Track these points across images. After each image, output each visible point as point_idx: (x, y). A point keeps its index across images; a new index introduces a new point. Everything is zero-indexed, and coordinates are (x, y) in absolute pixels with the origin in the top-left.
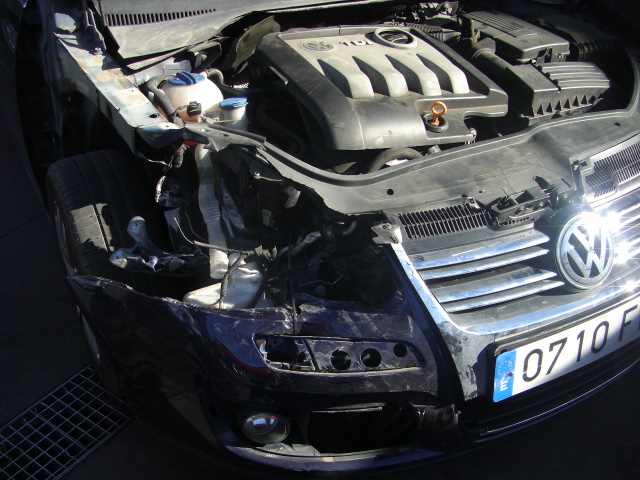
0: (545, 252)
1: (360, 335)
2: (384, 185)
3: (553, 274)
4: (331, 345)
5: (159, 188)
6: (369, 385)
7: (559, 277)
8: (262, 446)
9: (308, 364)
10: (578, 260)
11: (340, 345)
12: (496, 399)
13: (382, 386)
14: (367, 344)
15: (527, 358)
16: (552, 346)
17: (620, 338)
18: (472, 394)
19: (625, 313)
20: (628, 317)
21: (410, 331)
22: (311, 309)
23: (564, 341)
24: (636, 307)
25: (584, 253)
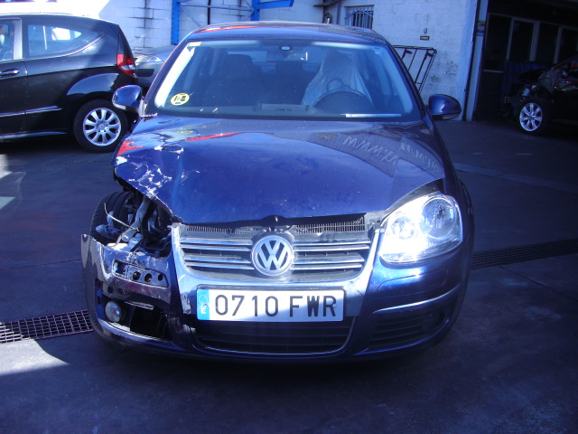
0: (248, 250)
3: (249, 262)
4: (137, 269)
6: (143, 290)
7: (251, 265)
9: (124, 275)
10: (263, 258)
11: (140, 270)
12: (199, 317)
13: (148, 292)
14: (149, 272)
15: (217, 299)
16: (234, 297)
17: (291, 315)
18: (188, 311)
19: (292, 298)
20: (295, 302)
21: (166, 269)
22: (140, 254)
23: (242, 297)
24: (301, 297)
25: (267, 255)
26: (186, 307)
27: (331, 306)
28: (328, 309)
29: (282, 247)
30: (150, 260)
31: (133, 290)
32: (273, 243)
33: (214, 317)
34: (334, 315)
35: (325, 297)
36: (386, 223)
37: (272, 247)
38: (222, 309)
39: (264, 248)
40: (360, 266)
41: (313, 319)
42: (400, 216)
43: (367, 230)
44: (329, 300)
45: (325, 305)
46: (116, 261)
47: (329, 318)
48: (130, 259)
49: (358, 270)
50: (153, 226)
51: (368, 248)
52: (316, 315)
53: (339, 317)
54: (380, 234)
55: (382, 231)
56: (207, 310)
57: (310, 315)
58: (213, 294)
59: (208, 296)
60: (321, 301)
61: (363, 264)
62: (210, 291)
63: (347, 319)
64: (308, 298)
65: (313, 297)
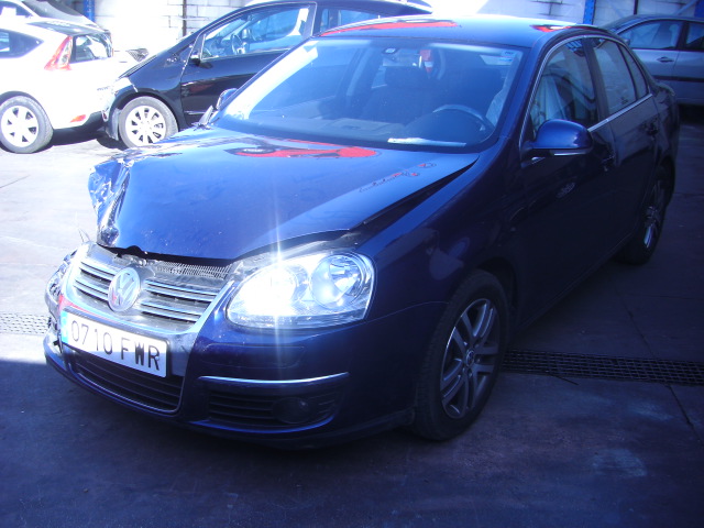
15: (72, 323)
16: (83, 326)
17: (122, 357)
19: (123, 339)
20: (126, 345)
23: (88, 328)
24: (129, 340)
27: (153, 357)
28: (153, 361)
34: (157, 368)
35: (150, 347)
41: (138, 367)
44: (153, 352)
45: (150, 355)
47: (152, 371)
52: (142, 362)
53: (162, 373)
54: (232, 287)
55: (236, 283)
57: (137, 362)
60: (146, 351)
62: (69, 314)
64: (135, 343)
65: (139, 344)
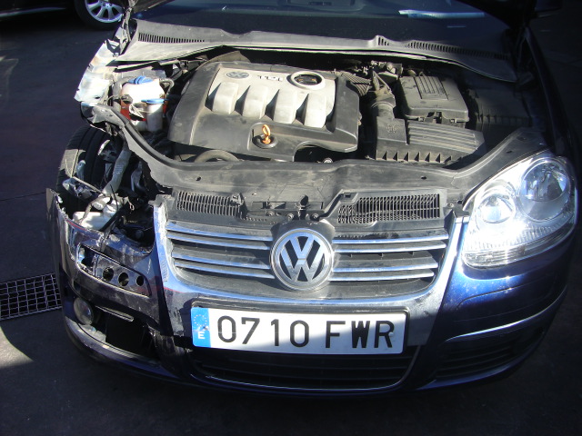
0: (265, 248)
1: (124, 262)
2: (197, 174)
3: (266, 267)
4: (109, 263)
5: (103, 147)
6: (117, 297)
7: (270, 272)
8: (82, 324)
9: (92, 270)
10: (288, 262)
11: (113, 264)
12: (196, 343)
13: (124, 300)
14: (125, 270)
15: (220, 321)
16: (244, 320)
17: (328, 345)
18: (180, 332)
19: (329, 324)
20: (334, 329)
21: (147, 269)
22: (114, 238)
23: (257, 321)
24: (343, 323)
25: (294, 259)
26: (177, 326)
27: (386, 335)
28: (382, 339)
29: (316, 246)
30: (127, 251)
31: (104, 295)
32: (303, 241)
33: (216, 343)
34: (389, 345)
35: (379, 322)
36: (472, 204)
37: (302, 246)
38: (227, 335)
39: (289, 247)
40: (432, 274)
41: (359, 351)
42: (492, 192)
43: (442, 216)
44: (384, 328)
45: (378, 333)
46: (82, 246)
47: (383, 349)
48: (101, 244)
49: (428, 281)
50: (138, 185)
51: (443, 246)
52: (364, 345)
53: (397, 348)
54: (463, 225)
55: (466, 219)
56: (207, 335)
57: (355, 345)
58: (214, 314)
59: (207, 316)
60: (372, 327)
61: (436, 271)
62: (210, 310)
63: (408, 349)
64: (353, 323)
65: (361, 323)
